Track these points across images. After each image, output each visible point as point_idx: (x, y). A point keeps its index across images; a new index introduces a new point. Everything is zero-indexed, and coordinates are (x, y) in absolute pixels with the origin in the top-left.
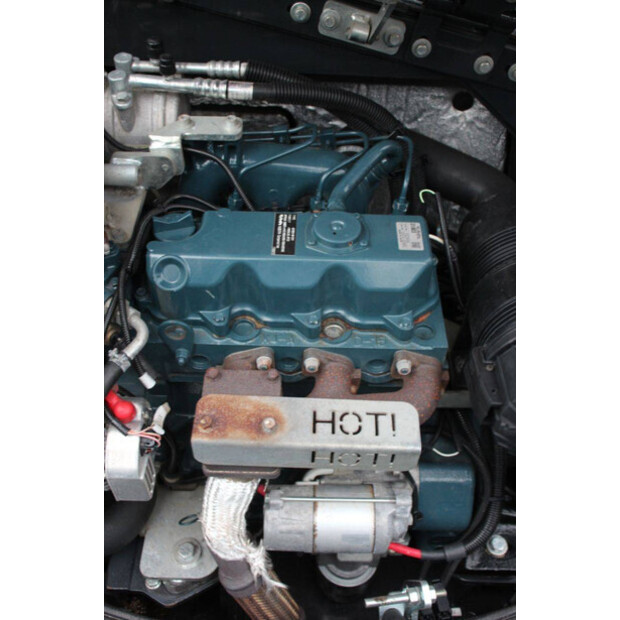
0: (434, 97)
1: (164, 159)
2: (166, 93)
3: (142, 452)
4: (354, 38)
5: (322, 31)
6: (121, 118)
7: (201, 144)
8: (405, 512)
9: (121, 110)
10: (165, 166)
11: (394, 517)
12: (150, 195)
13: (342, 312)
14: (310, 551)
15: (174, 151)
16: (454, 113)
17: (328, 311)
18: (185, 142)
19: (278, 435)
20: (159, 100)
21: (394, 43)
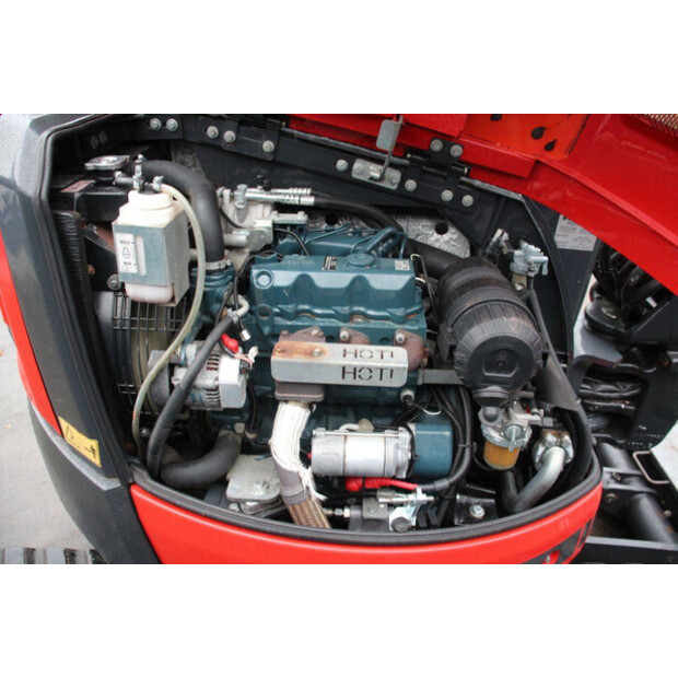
0: (424, 226)
1: (262, 232)
2: (265, 202)
3: (242, 371)
4: (372, 178)
5: (354, 175)
6: (238, 214)
7: (284, 226)
8: (405, 443)
9: (239, 209)
10: (262, 237)
11: (397, 447)
12: (252, 253)
13: (362, 309)
14: (341, 473)
15: (268, 228)
16: (436, 236)
17: (356, 309)
18: (274, 225)
19: (322, 357)
20: (261, 207)
21: (394, 181)
